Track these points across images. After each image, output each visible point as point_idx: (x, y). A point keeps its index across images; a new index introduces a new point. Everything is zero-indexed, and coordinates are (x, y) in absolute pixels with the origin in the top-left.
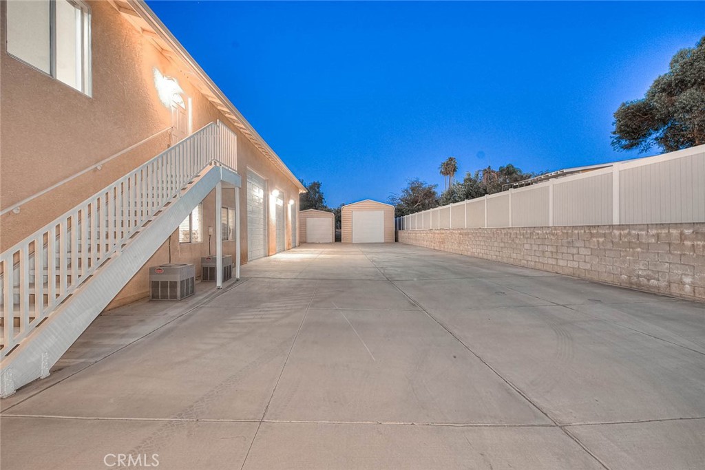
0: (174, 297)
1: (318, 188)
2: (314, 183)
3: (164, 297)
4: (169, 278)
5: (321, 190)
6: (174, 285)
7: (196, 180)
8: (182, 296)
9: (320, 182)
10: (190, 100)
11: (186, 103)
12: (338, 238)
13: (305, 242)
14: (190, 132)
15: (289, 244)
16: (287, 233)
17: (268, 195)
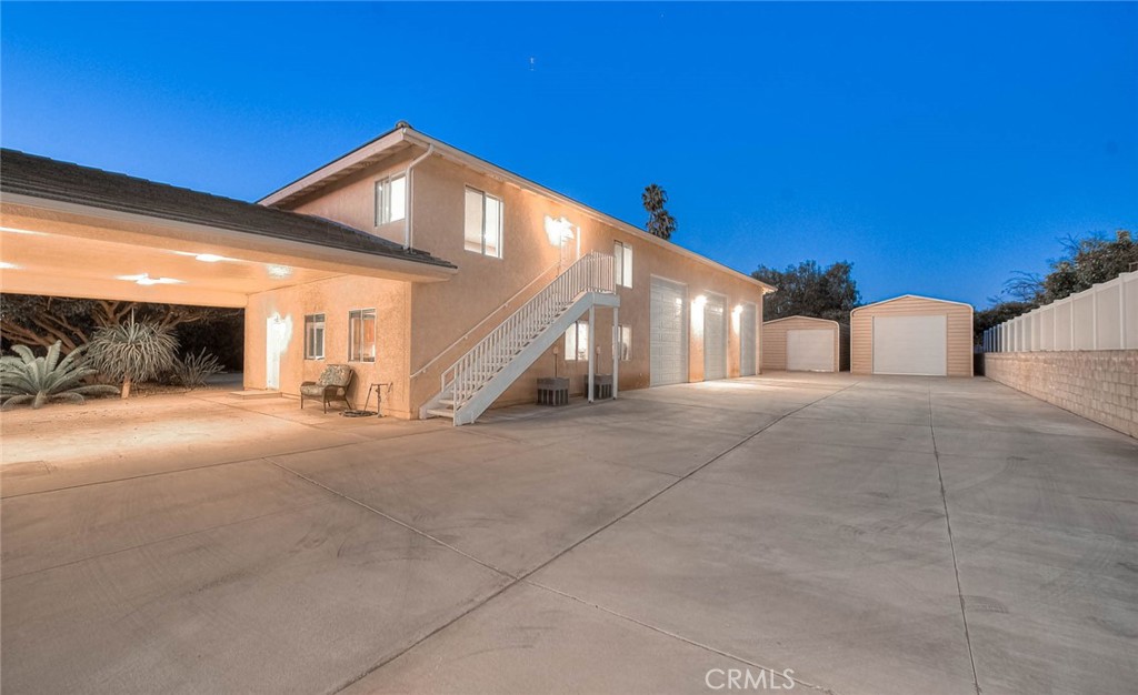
0: (551, 404)
1: (846, 272)
2: (837, 264)
3: (545, 403)
4: (548, 388)
5: (853, 276)
6: (551, 392)
7: (569, 307)
8: (557, 403)
9: (849, 262)
10: (578, 229)
11: (575, 234)
12: (845, 365)
13: (784, 370)
14: (578, 258)
15: (733, 371)
16: (731, 353)
17: (689, 305)
